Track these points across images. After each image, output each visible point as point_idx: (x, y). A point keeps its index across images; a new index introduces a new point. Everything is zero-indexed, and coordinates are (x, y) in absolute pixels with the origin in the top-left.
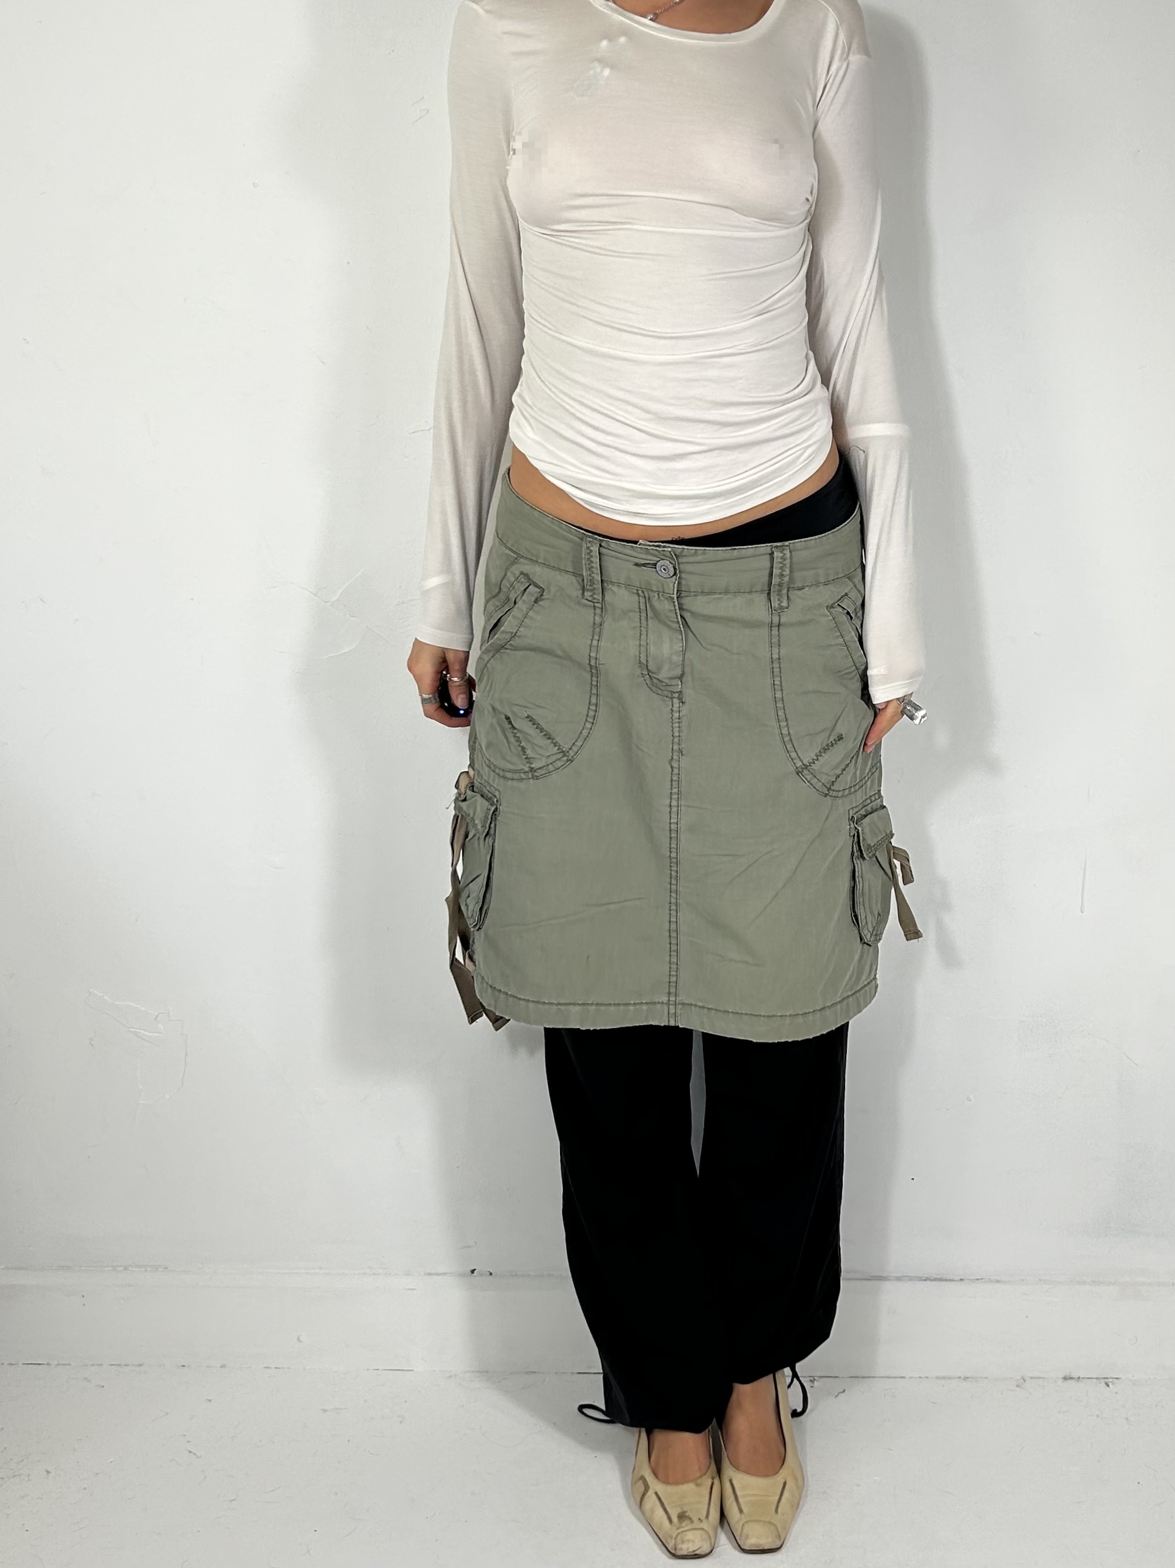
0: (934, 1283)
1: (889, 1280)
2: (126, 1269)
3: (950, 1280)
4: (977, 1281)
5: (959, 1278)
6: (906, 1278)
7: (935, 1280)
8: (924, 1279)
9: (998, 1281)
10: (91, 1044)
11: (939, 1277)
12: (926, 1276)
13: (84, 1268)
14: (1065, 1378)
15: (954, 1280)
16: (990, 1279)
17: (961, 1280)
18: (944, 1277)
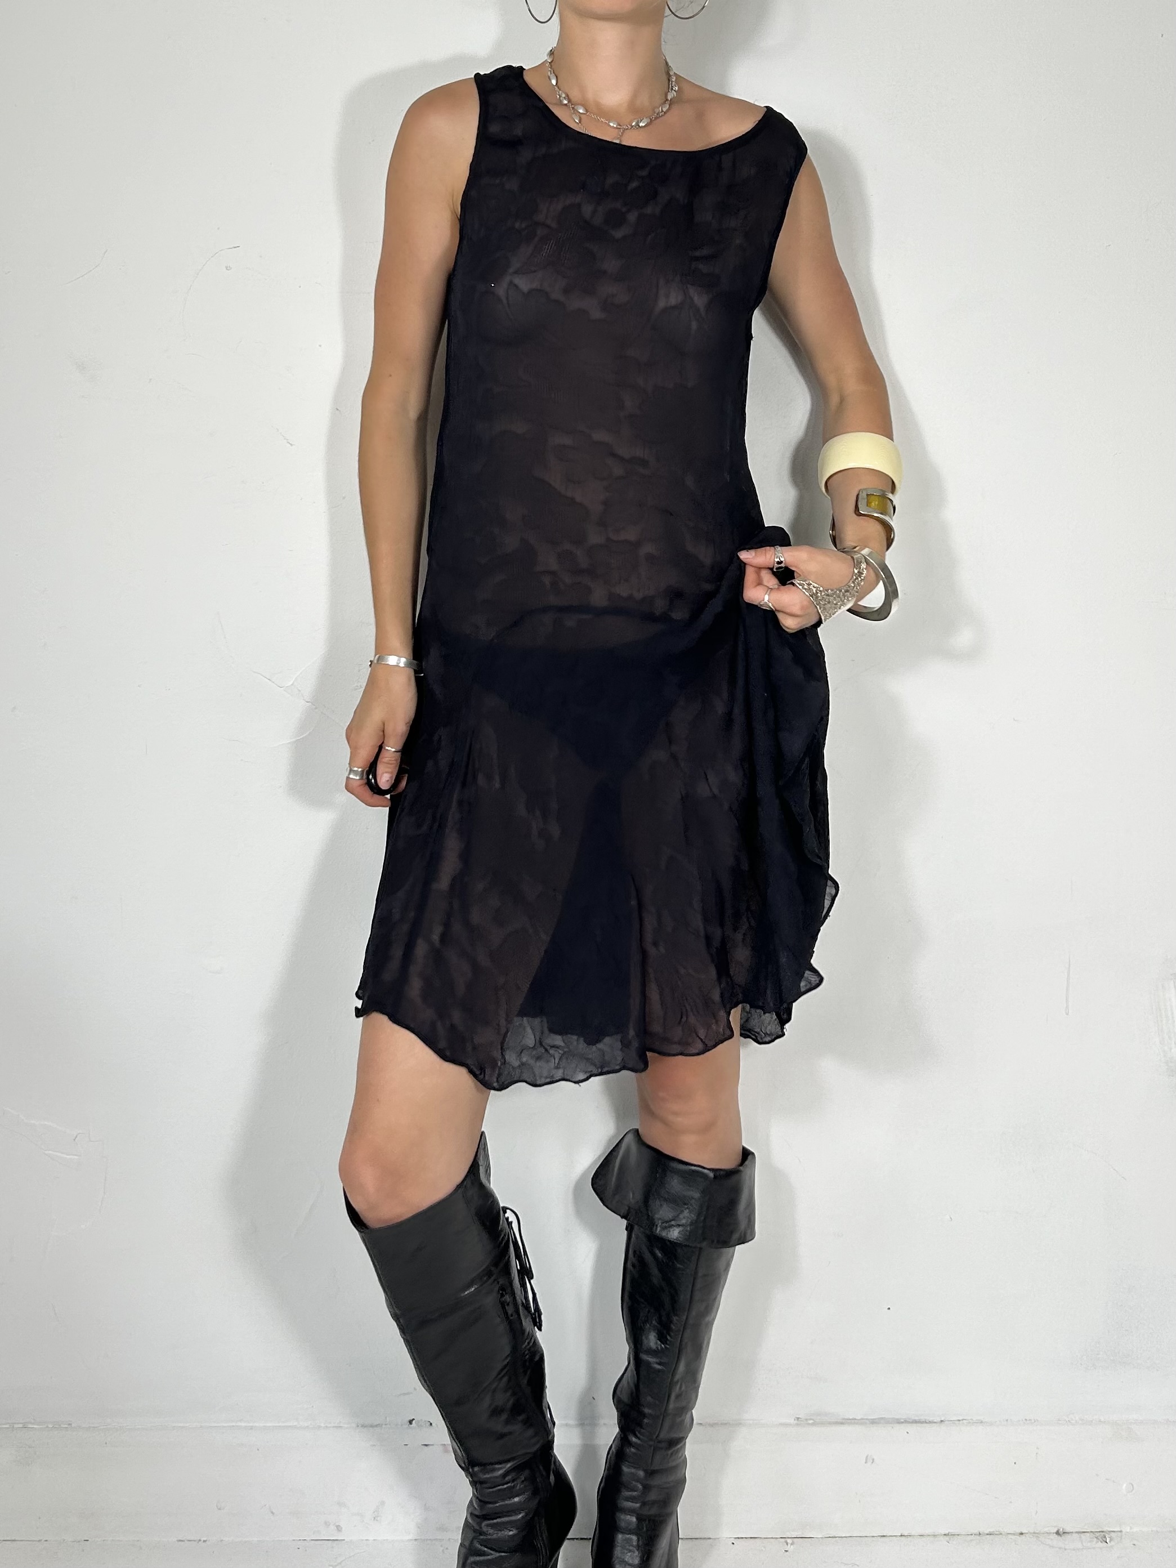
0: (913, 1427)
1: (866, 1423)
3: (930, 1422)
4: (961, 1422)
5: (939, 1420)
7: (915, 1422)
8: (902, 1421)
9: (982, 1422)
11: (916, 1418)
12: (904, 1417)
14: (1058, 1533)
15: (935, 1422)
16: (972, 1419)
17: (942, 1421)
18: (923, 1418)
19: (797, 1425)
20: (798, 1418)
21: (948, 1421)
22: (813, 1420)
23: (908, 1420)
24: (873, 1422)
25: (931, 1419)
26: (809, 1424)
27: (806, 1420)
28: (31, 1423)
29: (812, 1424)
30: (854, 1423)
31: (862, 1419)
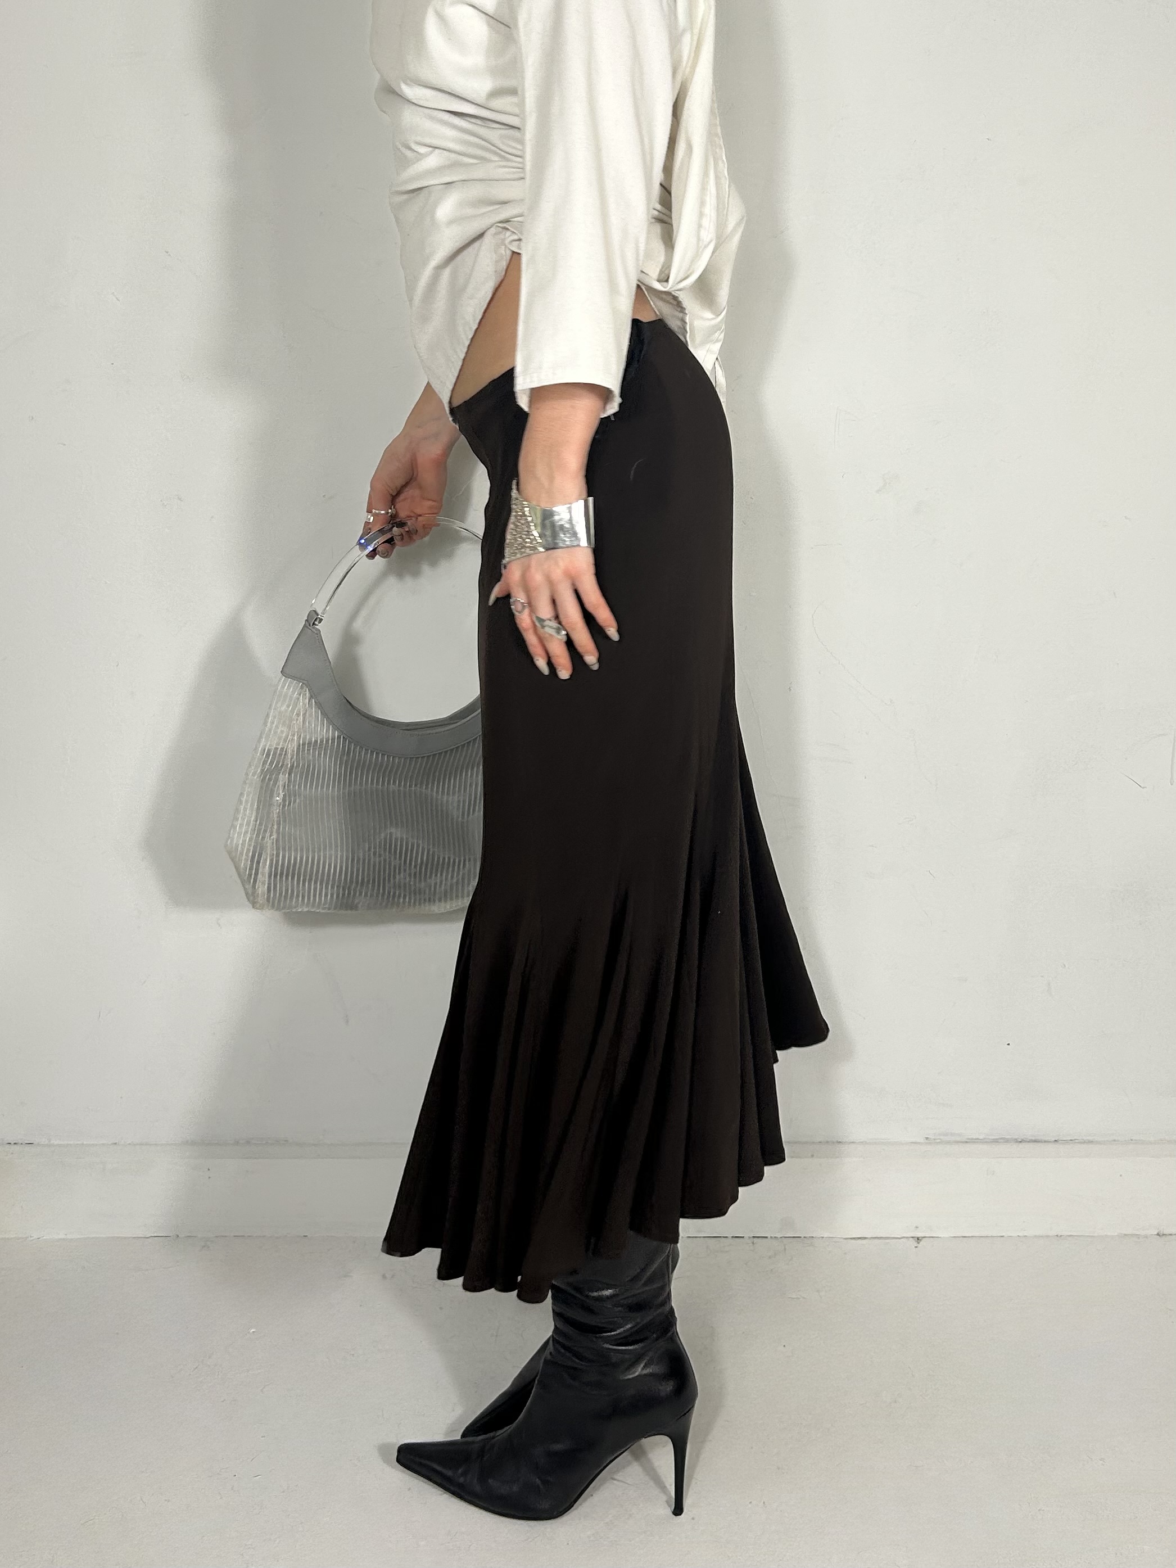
0: (1031, 1145)
1: (986, 1142)
2: (248, 1142)
3: (1045, 1142)
5: (1054, 1139)
6: (1002, 1141)
7: (1032, 1141)
8: (1020, 1140)
9: (1092, 1142)
11: (1033, 1139)
12: (1022, 1138)
15: (1049, 1142)
16: (1083, 1139)
17: (1056, 1141)
18: (1039, 1138)
19: (927, 1143)
20: (927, 1138)
22: (940, 1139)
23: (1025, 1139)
24: (996, 1141)
25: (1046, 1139)
26: (937, 1143)
27: (935, 1139)
29: (940, 1143)
30: (975, 1142)
31: (985, 1138)
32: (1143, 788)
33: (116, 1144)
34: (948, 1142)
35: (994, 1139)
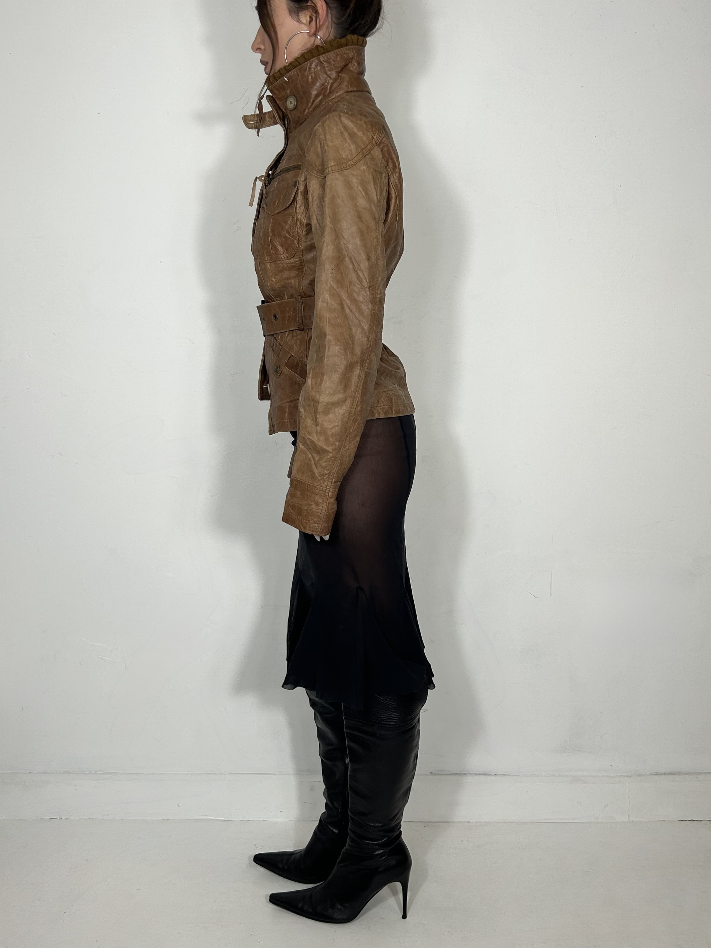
0: (483, 777)
1: (461, 775)
2: (96, 773)
3: (490, 775)
5: (494, 774)
8: (477, 774)
10: (80, 664)
11: (484, 773)
12: (479, 773)
13: (75, 772)
16: (509, 774)
17: (495, 774)
18: (487, 773)
19: (430, 775)
20: (431, 773)
21: (499, 774)
23: (480, 774)
25: (490, 773)
28: (98, 771)
29: (437, 775)
32: (537, 598)
33: (31, 773)
34: (441, 775)
35: (465, 773)
